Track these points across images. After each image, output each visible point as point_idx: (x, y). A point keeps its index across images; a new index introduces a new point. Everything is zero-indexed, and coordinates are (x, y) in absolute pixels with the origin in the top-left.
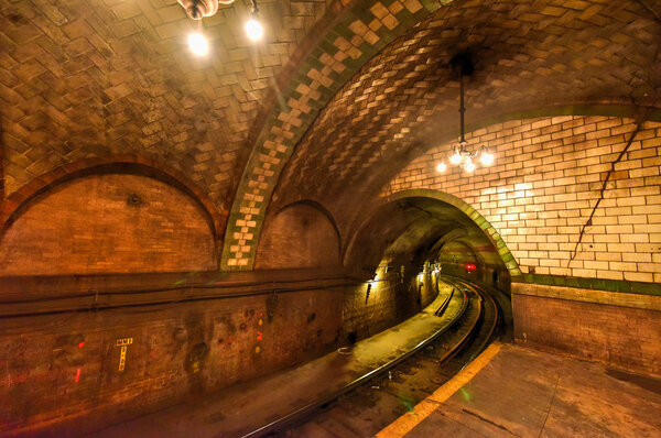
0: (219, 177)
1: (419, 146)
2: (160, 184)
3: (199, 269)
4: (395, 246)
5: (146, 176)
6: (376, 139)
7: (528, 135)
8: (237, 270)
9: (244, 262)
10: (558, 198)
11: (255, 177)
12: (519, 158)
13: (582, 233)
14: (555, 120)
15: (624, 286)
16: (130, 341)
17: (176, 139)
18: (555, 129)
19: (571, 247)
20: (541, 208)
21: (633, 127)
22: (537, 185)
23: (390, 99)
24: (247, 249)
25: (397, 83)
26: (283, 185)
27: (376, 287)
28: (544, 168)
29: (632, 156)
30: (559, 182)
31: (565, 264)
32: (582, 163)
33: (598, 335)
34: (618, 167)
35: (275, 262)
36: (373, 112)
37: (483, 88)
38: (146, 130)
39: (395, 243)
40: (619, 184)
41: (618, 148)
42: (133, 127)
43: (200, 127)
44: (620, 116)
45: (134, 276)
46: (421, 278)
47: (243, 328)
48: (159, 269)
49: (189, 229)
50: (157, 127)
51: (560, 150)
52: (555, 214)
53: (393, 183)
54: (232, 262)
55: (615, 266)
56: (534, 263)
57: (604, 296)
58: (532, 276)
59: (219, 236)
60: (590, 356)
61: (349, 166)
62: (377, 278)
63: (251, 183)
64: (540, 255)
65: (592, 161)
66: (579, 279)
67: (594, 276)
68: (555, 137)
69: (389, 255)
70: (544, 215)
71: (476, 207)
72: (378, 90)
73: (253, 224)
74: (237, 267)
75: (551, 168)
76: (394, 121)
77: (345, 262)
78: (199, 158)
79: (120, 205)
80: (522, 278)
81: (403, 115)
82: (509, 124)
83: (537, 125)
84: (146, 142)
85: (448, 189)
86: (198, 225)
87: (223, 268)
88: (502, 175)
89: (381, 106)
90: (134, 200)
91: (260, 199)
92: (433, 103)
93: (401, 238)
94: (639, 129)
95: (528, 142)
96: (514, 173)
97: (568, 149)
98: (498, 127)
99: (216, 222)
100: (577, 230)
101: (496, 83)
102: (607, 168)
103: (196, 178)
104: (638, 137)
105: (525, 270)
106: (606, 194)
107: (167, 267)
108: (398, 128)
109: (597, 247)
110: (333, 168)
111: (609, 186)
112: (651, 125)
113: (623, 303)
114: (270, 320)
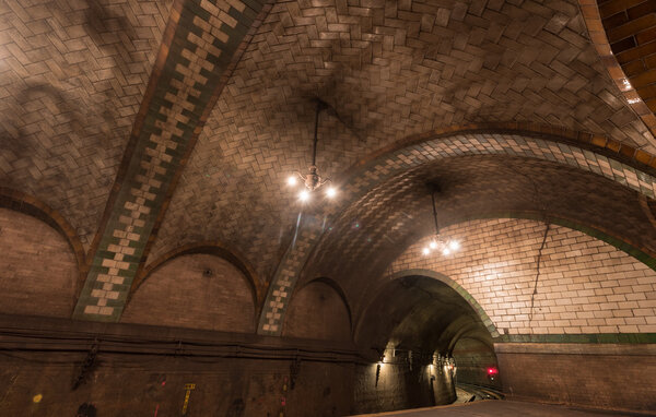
0: (266, 257)
1: (413, 236)
2: (224, 261)
3: (243, 331)
4: (402, 328)
5: (219, 256)
6: (378, 230)
7: (485, 230)
8: (269, 335)
9: (274, 328)
10: (513, 274)
11: (292, 257)
12: (483, 246)
13: (533, 300)
14: (501, 221)
15: (567, 338)
16: (193, 386)
17: (244, 230)
18: (501, 226)
19: (528, 311)
20: (503, 282)
21: (545, 227)
22: (498, 265)
23: (386, 204)
24: (278, 316)
25: (391, 195)
26: (309, 264)
28: (501, 252)
29: (549, 245)
30: (511, 263)
31: (527, 324)
32: (522, 250)
33: (559, 380)
34: (544, 252)
35: (298, 332)
36: (376, 212)
37: (451, 199)
38: (229, 225)
39: (402, 325)
40: (547, 264)
41: (540, 240)
42: (222, 223)
43: (261, 222)
44: (537, 220)
45: (200, 331)
48: (216, 328)
49: (239, 297)
50: (236, 223)
51: (507, 241)
52: (513, 286)
53: (393, 264)
54: (266, 328)
55: (557, 323)
56: (506, 325)
57: (556, 347)
58: (507, 336)
59: (260, 304)
60: (557, 400)
61: (359, 250)
62: (385, 360)
63: (289, 261)
64: (510, 318)
65: (527, 248)
66: (538, 336)
67: (546, 332)
68: (503, 231)
69: (396, 337)
70: (506, 288)
71: (459, 282)
72: (378, 199)
73: (285, 295)
74: (269, 332)
75: (504, 253)
76: (391, 217)
78: (255, 243)
79: (199, 276)
80: (501, 339)
81: (397, 214)
82: (472, 222)
83: (490, 223)
84: (225, 232)
85: (437, 269)
86: (244, 294)
87: (259, 332)
88: (474, 258)
89: (381, 208)
90: (208, 273)
91: (292, 274)
92: (418, 207)
93: (406, 319)
94: (548, 229)
95: (486, 234)
96: (481, 257)
97: (513, 240)
98: (466, 224)
99: (258, 293)
100: (529, 298)
101: (458, 197)
102: (536, 253)
103: (250, 257)
104: (549, 233)
105: (502, 332)
106: (541, 271)
107: (221, 326)
108: (394, 222)
109: (545, 310)
110: (346, 251)
111: (541, 265)
112: (553, 226)
113: (568, 351)
114: (293, 386)
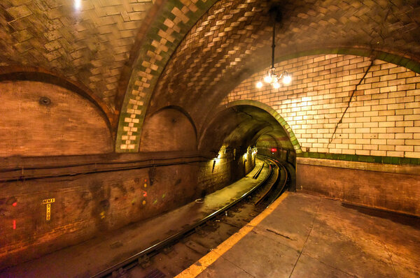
0: (110, 87)
1: (246, 72)
2: (65, 90)
3: (98, 152)
4: (230, 137)
5: (53, 83)
6: (218, 65)
7: (310, 66)
8: (127, 152)
9: (132, 147)
10: (326, 106)
11: (136, 88)
12: (305, 81)
13: (336, 127)
14: (327, 57)
15: (355, 158)
16: (53, 200)
17: (74, 55)
18: (327, 62)
19: (330, 136)
20: (315, 112)
21: (369, 63)
22: (315, 98)
23: (228, 36)
24: (134, 138)
25: (233, 24)
26: (157, 95)
27: (218, 162)
28: (319, 88)
29: (367, 81)
30: (327, 97)
31: (326, 146)
32: (340, 85)
33: (339, 184)
34: (360, 88)
35: (153, 147)
36: (217, 45)
37: (287, 33)
38: (48, 47)
39: (231, 135)
40: (359, 98)
41: (360, 76)
42: (37, 44)
43: (92, 47)
44: (363, 56)
45: (46, 158)
46: (245, 156)
47: (133, 190)
48: (66, 153)
50: (57, 45)
51: (328, 76)
52: (322, 116)
53: (229, 95)
54: (123, 147)
55: (352, 147)
56: (309, 146)
57: (345, 164)
58: (308, 153)
59: (114, 127)
60: (334, 196)
61: (201, 83)
62: (219, 157)
63: (134, 92)
64: (313, 141)
65: (345, 84)
66: (333, 154)
67: (340, 153)
68: (327, 68)
69: (226, 143)
70: (317, 117)
71: (279, 111)
72: (220, 29)
73: (137, 121)
74: (127, 150)
75: (323, 88)
76: (231, 52)
77: (199, 147)
78: (94, 71)
79: (34, 105)
80: (302, 155)
81: (237, 49)
82: (300, 59)
83: (316, 60)
84: (49, 56)
85: (263, 100)
87: (117, 151)
88: (295, 92)
89: (222, 42)
90: (44, 102)
91: (141, 104)
92: (256, 41)
93: (234, 132)
94: (372, 65)
95: (311, 70)
96: (301, 91)
97: (333, 76)
98: (295, 60)
100: (333, 126)
101: (295, 30)
102: (352, 88)
103: (92, 86)
104: (371, 69)
105: (304, 150)
106: (351, 105)
107: (72, 151)
108: (233, 58)
109: (344, 136)
110: (190, 84)
111: (353, 99)
112: (378, 62)
113: (353, 167)
114: (151, 183)
